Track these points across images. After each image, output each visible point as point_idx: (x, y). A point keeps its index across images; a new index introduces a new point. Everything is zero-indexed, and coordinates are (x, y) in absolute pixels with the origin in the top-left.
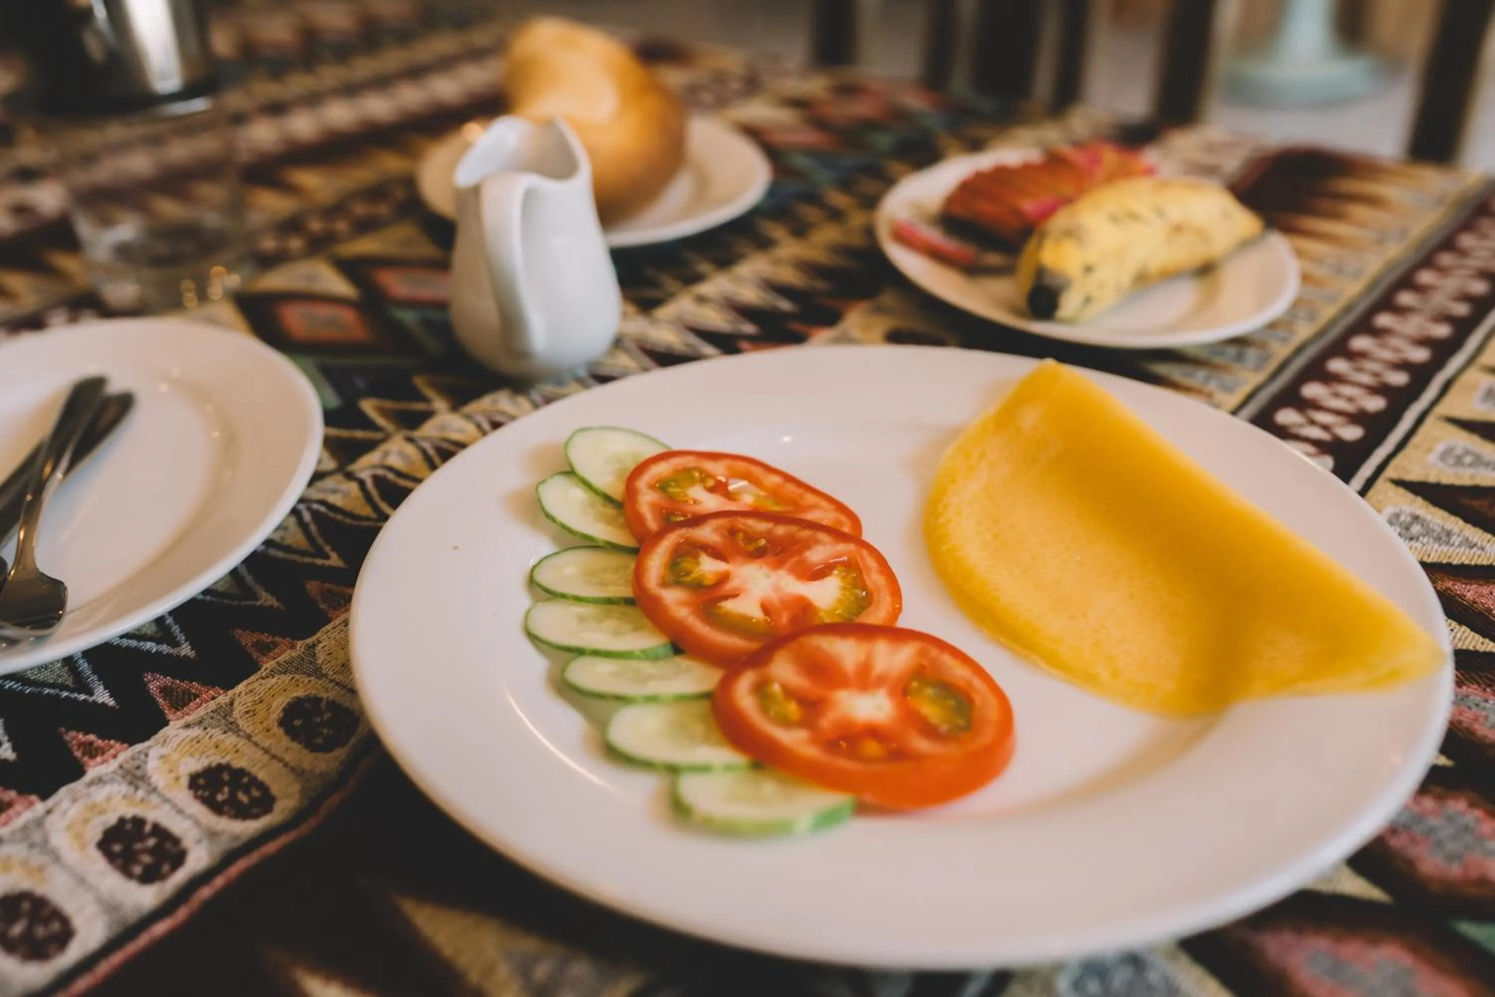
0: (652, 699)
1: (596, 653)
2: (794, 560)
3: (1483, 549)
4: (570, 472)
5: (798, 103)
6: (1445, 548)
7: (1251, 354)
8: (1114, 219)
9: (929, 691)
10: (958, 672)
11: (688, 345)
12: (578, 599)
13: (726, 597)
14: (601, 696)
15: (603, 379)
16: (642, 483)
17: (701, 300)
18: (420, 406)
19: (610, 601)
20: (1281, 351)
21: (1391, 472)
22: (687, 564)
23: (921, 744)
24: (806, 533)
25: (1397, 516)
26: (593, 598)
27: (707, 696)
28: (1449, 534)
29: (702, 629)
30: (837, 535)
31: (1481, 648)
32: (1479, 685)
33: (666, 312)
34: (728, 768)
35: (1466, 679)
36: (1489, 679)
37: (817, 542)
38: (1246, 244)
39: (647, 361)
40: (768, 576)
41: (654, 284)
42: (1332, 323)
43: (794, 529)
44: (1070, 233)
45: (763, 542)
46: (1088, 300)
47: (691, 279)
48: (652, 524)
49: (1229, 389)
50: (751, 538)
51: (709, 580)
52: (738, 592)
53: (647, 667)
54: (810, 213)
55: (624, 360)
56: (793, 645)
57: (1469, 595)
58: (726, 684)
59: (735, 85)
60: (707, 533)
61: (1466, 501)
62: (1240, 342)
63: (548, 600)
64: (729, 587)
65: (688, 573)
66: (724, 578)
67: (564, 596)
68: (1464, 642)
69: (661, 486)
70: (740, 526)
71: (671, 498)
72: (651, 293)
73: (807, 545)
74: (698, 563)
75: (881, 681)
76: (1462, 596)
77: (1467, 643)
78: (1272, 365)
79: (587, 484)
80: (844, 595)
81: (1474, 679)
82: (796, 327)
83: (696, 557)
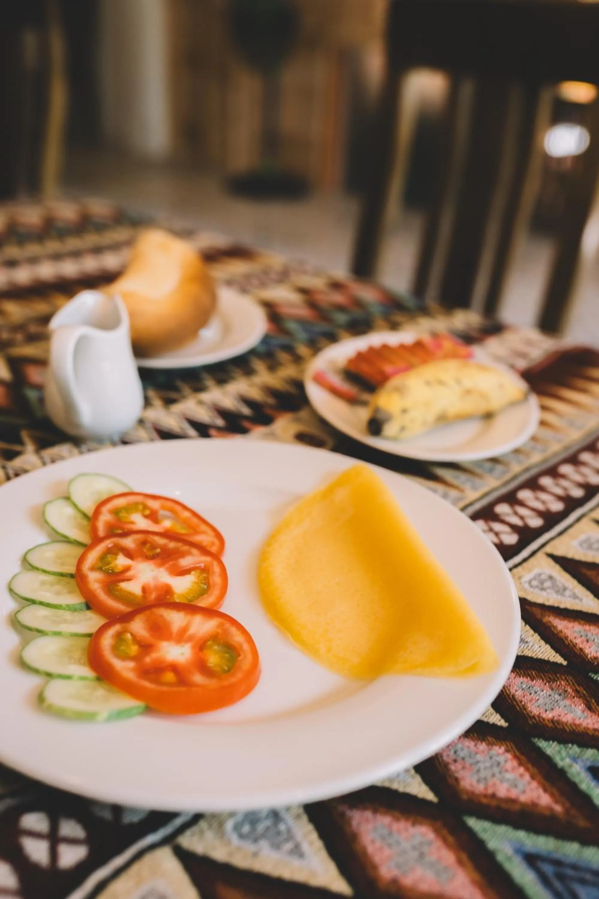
0: (57, 634)
1: (41, 603)
2: (171, 563)
3: (581, 600)
4: (68, 499)
5: (304, 291)
6: (559, 597)
7: (499, 468)
8: (428, 383)
9: (216, 647)
10: (238, 638)
11: (182, 428)
12: (45, 571)
13: (124, 580)
14: (30, 629)
15: (125, 442)
16: (105, 509)
17: (201, 403)
18: (17, 448)
19: (62, 575)
20: (516, 468)
21: (548, 549)
22: (109, 558)
23: (198, 678)
24: (186, 548)
25: (540, 575)
26: (52, 572)
27: (89, 635)
28: (565, 589)
29: (102, 596)
30: (204, 550)
31: (552, 659)
32: (543, 680)
33: (177, 408)
34: (82, 678)
35: (537, 676)
36: (549, 678)
37: (189, 553)
38: (513, 404)
39: (155, 435)
40: (152, 571)
41: (177, 390)
42: (555, 454)
43: (179, 545)
44: (399, 390)
45: (158, 550)
46: (403, 429)
47: (199, 388)
48: (101, 532)
49: (475, 488)
50: (154, 547)
51: (119, 568)
52: (131, 578)
53: (67, 615)
54: (283, 356)
55: (142, 433)
56: (147, 613)
57: (560, 627)
58: (102, 630)
59: (274, 276)
60: (129, 542)
61: (585, 571)
62: (494, 460)
63: (30, 570)
64: (129, 574)
65: (109, 563)
66: (127, 569)
67: (37, 569)
68: (544, 654)
69: (116, 512)
70: (149, 540)
71: (119, 520)
72: (173, 395)
73: (183, 555)
74: (116, 559)
75: (190, 639)
76: (555, 628)
77: (545, 655)
78: (508, 477)
79: (75, 506)
80: (193, 586)
81: (541, 677)
82: (246, 424)
83: (116, 554)
